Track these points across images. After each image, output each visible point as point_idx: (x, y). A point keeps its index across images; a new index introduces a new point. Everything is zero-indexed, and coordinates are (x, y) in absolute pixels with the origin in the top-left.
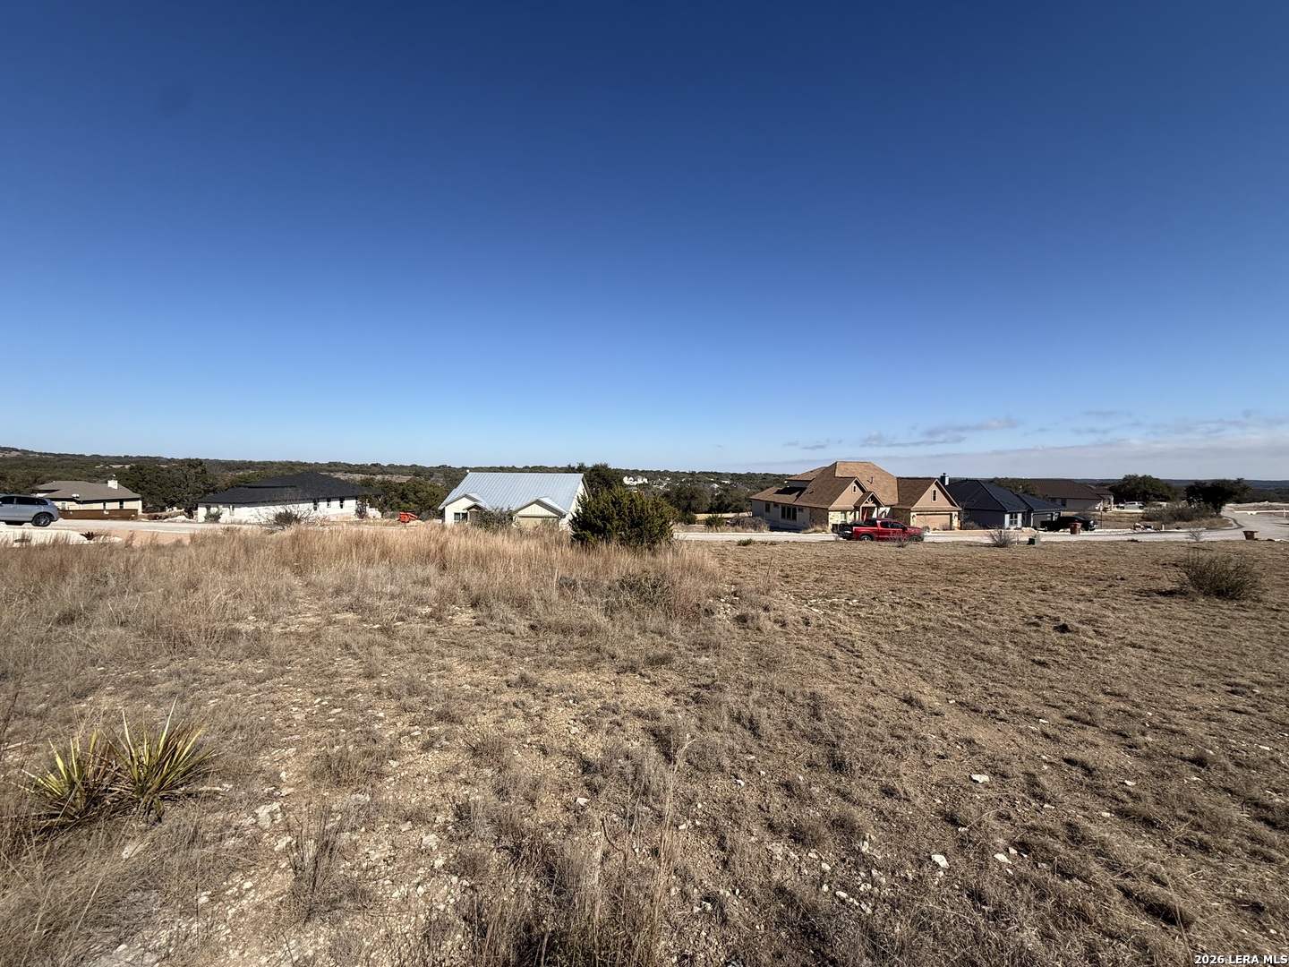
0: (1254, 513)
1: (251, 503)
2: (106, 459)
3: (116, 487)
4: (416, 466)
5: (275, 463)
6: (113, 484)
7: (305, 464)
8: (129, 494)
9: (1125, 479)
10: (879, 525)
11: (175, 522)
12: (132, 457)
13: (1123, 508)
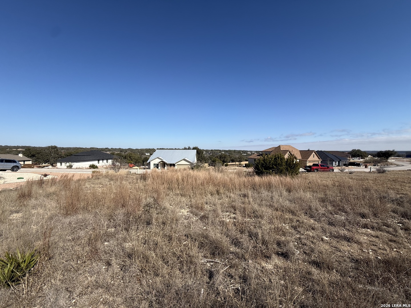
0: (394, 160)
1: (76, 161)
2: (10, 147)
3: (22, 156)
4: (120, 148)
5: (71, 148)
6: (21, 155)
7: (82, 148)
8: (27, 159)
9: (352, 151)
10: (320, 166)
11: (49, 168)
12: (19, 146)
13: (354, 159)
